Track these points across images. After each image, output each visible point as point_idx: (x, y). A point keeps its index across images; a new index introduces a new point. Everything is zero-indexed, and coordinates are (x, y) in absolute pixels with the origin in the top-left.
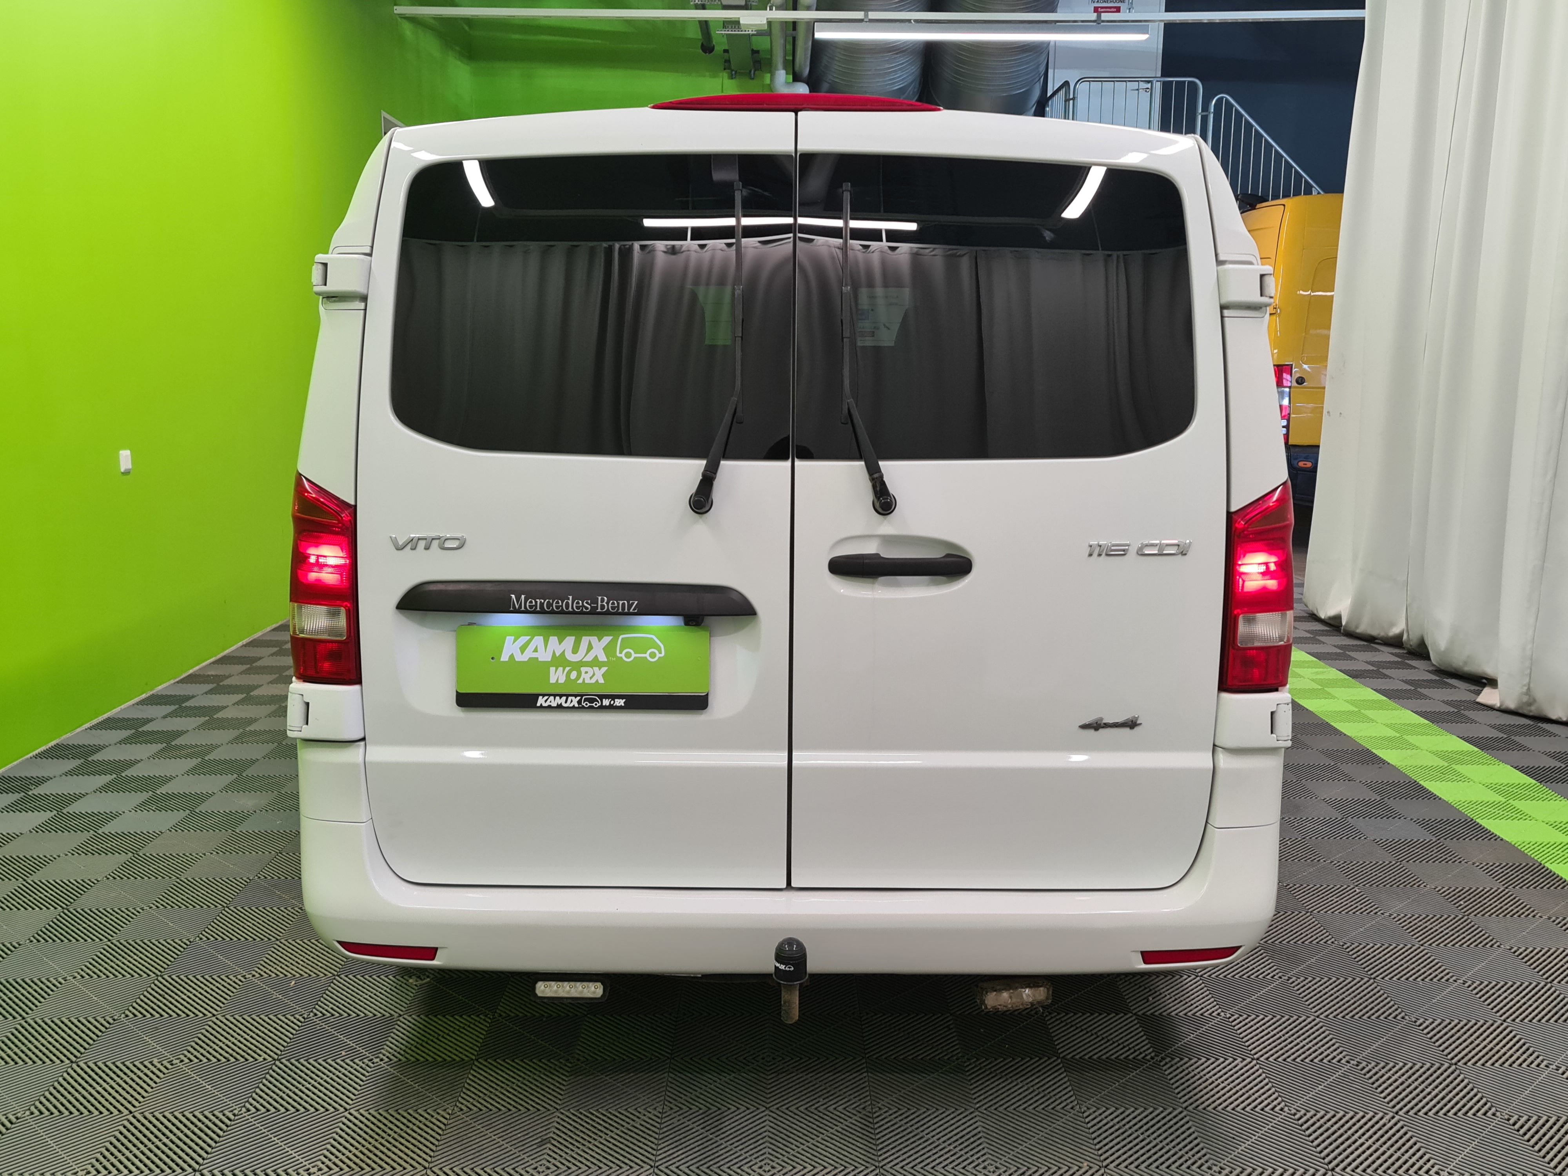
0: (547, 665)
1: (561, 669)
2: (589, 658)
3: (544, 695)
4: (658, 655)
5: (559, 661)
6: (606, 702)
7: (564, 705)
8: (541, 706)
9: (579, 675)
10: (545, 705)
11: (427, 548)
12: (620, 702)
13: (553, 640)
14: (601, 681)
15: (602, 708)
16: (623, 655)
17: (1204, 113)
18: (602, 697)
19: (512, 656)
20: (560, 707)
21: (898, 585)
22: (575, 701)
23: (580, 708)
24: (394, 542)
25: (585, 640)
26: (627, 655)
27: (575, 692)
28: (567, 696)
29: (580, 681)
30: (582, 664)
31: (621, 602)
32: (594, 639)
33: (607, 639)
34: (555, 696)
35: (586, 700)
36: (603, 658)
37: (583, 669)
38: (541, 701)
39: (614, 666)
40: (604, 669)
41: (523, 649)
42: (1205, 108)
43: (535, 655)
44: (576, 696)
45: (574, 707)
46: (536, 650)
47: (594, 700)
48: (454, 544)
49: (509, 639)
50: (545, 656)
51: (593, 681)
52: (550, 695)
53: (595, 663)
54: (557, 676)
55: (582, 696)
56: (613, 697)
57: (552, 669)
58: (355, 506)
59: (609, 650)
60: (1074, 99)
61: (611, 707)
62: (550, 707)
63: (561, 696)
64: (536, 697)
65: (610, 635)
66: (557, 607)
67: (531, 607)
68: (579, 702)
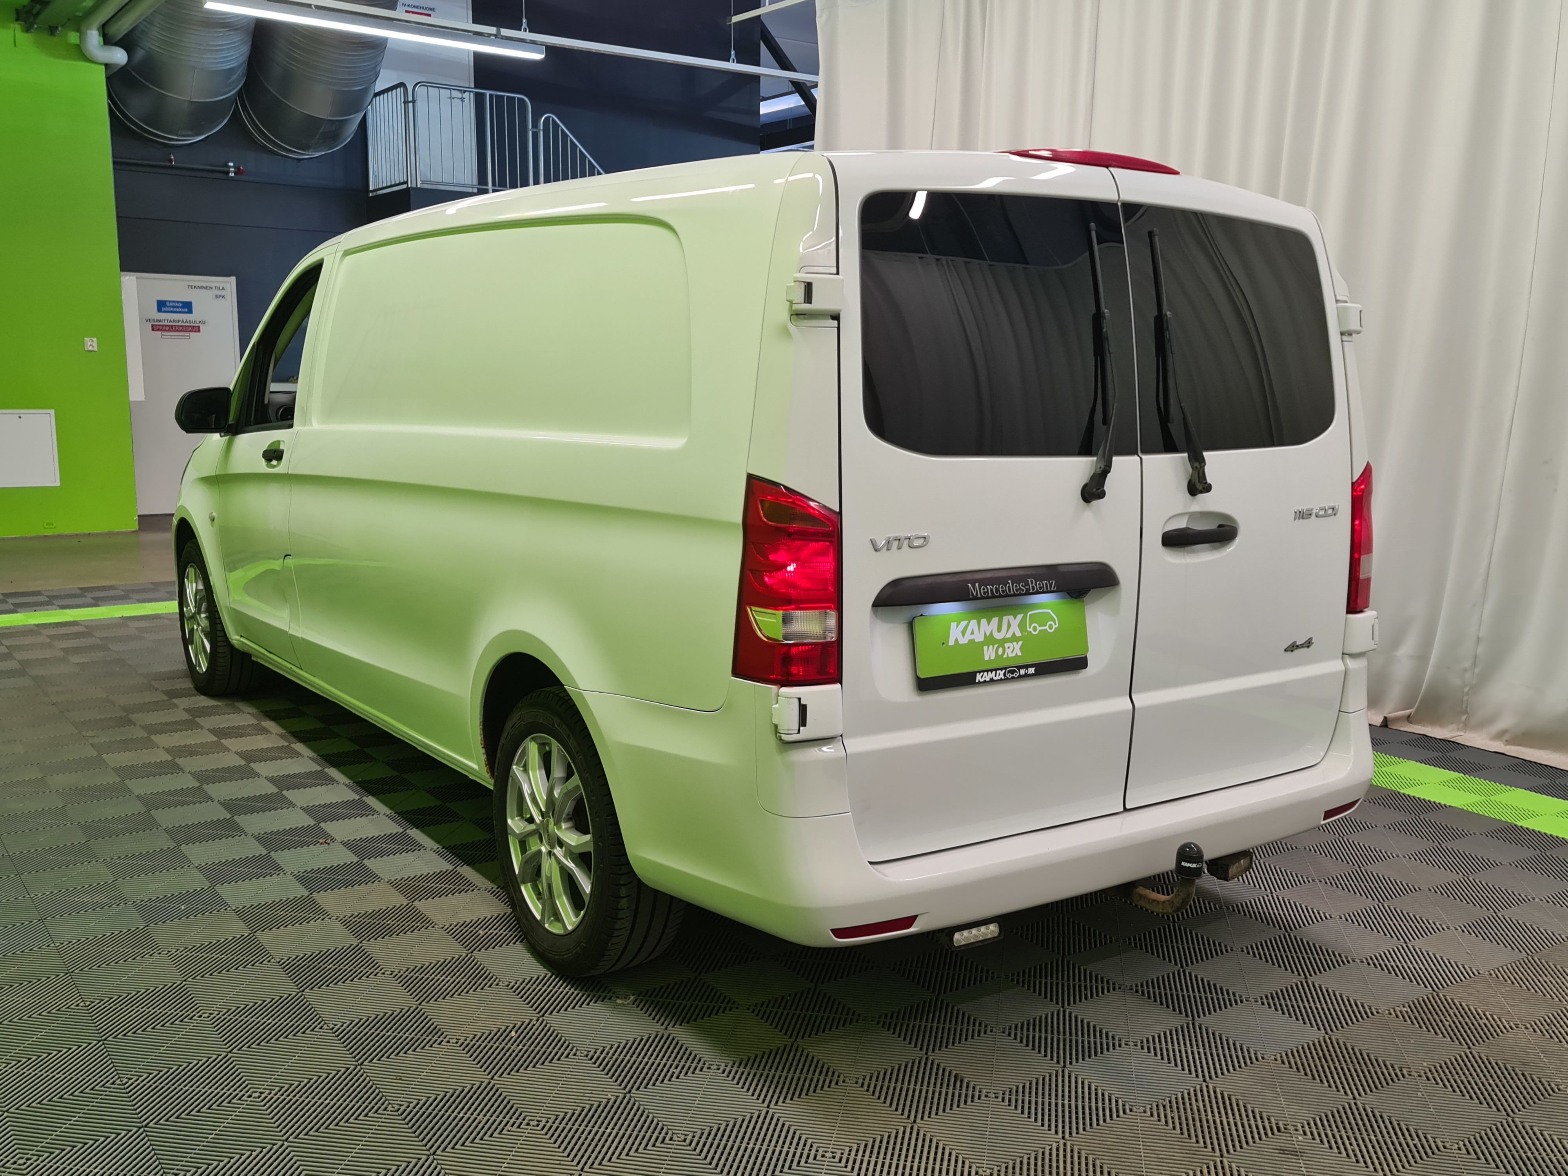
0: (982, 644)
1: (991, 647)
2: (1009, 635)
3: (980, 672)
4: (1054, 627)
5: (990, 640)
6: (1022, 672)
7: (995, 678)
8: (979, 682)
9: (1004, 651)
10: (982, 680)
11: (899, 548)
12: (1031, 671)
13: (984, 621)
14: (1019, 654)
15: (1020, 677)
16: (1031, 630)
17: (535, 130)
18: (1020, 667)
19: (956, 640)
20: (992, 680)
21: (1194, 552)
22: (1001, 674)
23: (1006, 680)
24: (873, 543)
25: (1005, 619)
26: (1035, 629)
27: (1001, 666)
28: (996, 670)
29: (1005, 656)
30: (1005, 640)
31: (1044, 582)
32: (1011, 618)
33: (1020, 617)
34: (987, 671)
35: (1009, 672)
36: (1018, 634)
37: (1006, 645)
38: (979, 678)
39: (1026, 639)
40: (1020, 643)
41: (963, 633)
42: (535, 125)
43: (972, 637)
44: (1001, 669)
45: (1001, 679)
46: (972, 633)
47: (1015, 671)
48: (921, 542)
49: (954, 624)
50: (979, 638)
51: (1014, 654)
52: (984, 671)
53: (1014, 639)
54: (989, 654)
55: (1005, 669)
56: (1026, 667)
57: (985, 648)
58: (840, 512)
59: (1022, 626)
60: (414, 102)
61: (1026, 676)
62: (985, 681)
63: (991, 671)
64: (973, 675)
65: (1020, 613)
66: (1003, 591)
67: (985, 593)
68: (1005, 675)
